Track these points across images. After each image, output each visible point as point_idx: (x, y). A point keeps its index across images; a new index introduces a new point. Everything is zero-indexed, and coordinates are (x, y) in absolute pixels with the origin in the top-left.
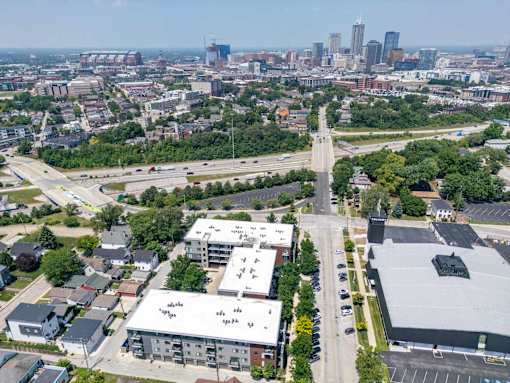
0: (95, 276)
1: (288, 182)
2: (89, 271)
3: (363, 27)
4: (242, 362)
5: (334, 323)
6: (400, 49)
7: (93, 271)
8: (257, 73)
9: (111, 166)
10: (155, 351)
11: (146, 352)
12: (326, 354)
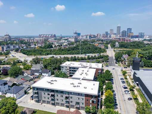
0: (27, 76)
1: (99, 58)
2: (25, 74)
3: (120, 27)
4: (81, 105)
5: (122, 96)
6: (132, 33)
7: (27, 75)
8: (88, 39)
9: (42, 55)
10: (43, 99)
11: (39, 99)
12: (120, 107)
